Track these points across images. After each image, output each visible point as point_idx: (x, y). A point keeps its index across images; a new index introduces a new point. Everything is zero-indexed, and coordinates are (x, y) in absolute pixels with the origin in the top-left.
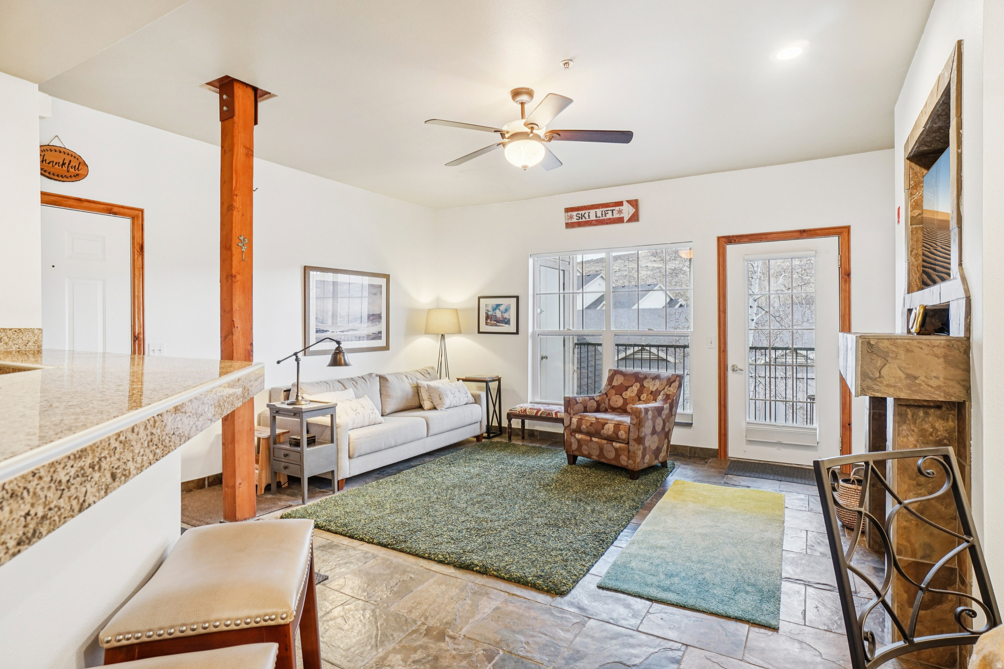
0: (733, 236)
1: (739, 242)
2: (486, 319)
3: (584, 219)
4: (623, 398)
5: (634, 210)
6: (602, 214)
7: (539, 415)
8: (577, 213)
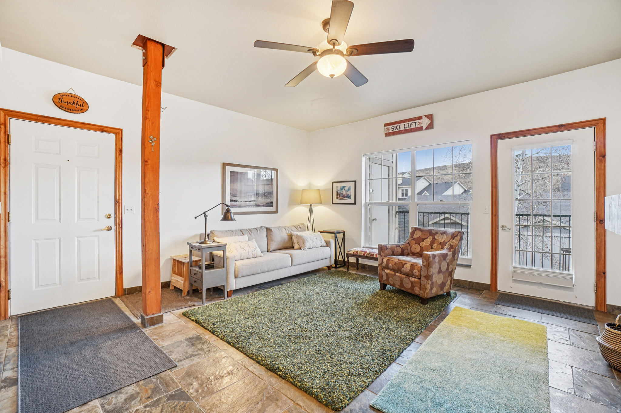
0: (503, 134)
1: (508, 138)
2: (337, 195)
3: (396, 130)
4: (420, 246)
5: (430, 121)
6: (408, 126)
7: (365, 255)
8: (392, 126)
